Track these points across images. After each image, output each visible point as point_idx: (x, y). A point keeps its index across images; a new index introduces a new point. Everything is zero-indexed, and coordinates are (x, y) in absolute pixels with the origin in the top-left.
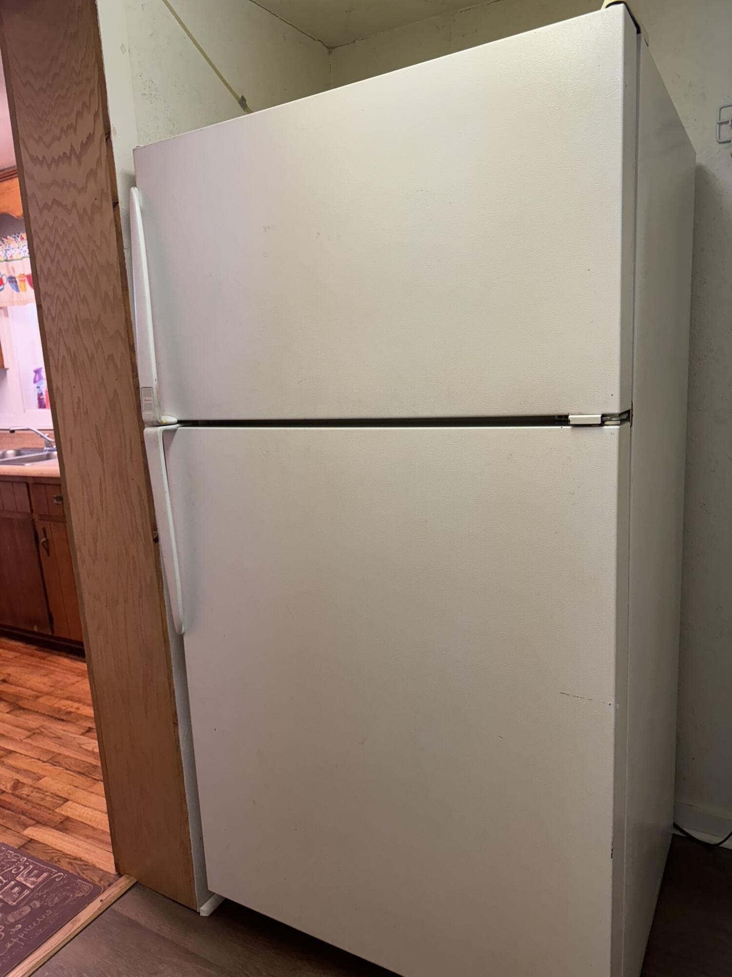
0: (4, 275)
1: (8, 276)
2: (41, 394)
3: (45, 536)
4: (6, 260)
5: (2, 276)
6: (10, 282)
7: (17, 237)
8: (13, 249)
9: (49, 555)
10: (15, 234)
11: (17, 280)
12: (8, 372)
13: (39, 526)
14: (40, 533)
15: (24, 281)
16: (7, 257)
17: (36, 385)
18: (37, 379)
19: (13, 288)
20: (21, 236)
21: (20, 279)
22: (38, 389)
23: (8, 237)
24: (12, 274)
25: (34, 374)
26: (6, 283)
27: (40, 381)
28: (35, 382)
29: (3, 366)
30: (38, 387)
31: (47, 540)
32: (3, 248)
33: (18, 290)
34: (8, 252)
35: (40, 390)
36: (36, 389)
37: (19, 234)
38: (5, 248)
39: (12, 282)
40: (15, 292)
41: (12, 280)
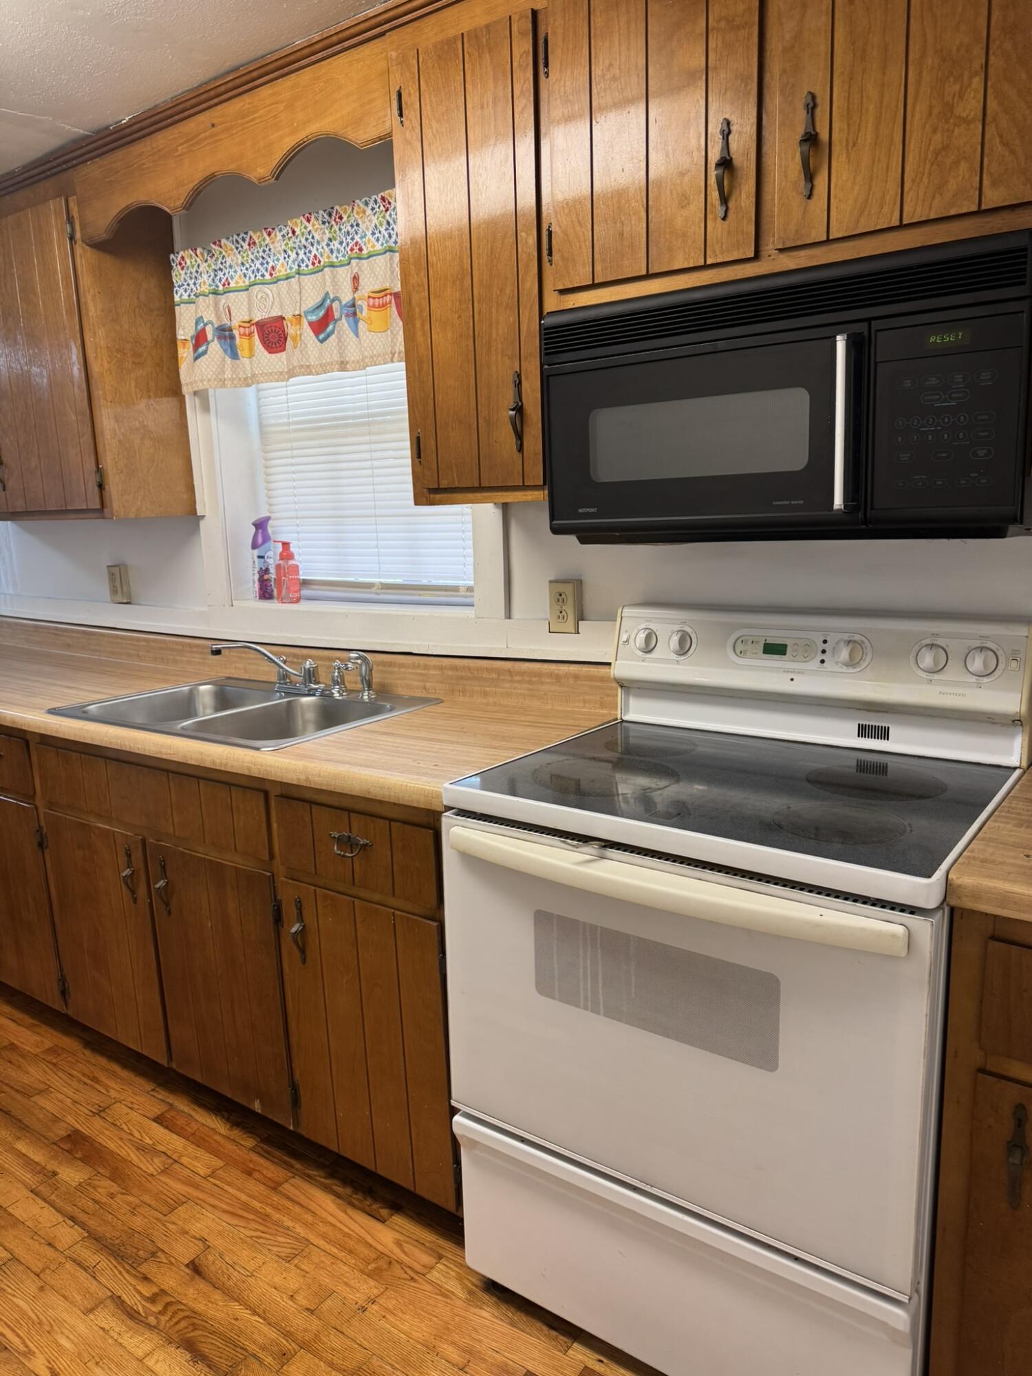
0: (211, 322)
1: (216, 326)
2: (267, 571)
3: (300, 918)
4: (215, 293)
5: (206, 325)
6: (219, 338)
7: (240, 241)
8: (231, 267)
9: (304, 961)
10: (238, 235)
11: (236, 332)
12: (202, 523)
13: (287, 894)
14: (289, 910)
15: (250, 335)
16: (217, 286)
17: (256, 552)
18: (260, 540)
19: (225, 351)
20: (251, 237)
21: (242, 330)
22: (262, 560)
23: (224, 241)
24: (226, 322)
25: (253, 529)
26: (213, 341)
27: (266, 545)
28: (255, 546)
29: (194, 511)
30: (260, 557)
31: (303, 932)
32: (209, 266)
33: (234, 355)
34: (220, 274)
35: (265, 562)
36: (256, 560)
37: (246, 233)
38: (214, 267)
39: (225, 337)
40: (228, 360)
41: (225, 334)
